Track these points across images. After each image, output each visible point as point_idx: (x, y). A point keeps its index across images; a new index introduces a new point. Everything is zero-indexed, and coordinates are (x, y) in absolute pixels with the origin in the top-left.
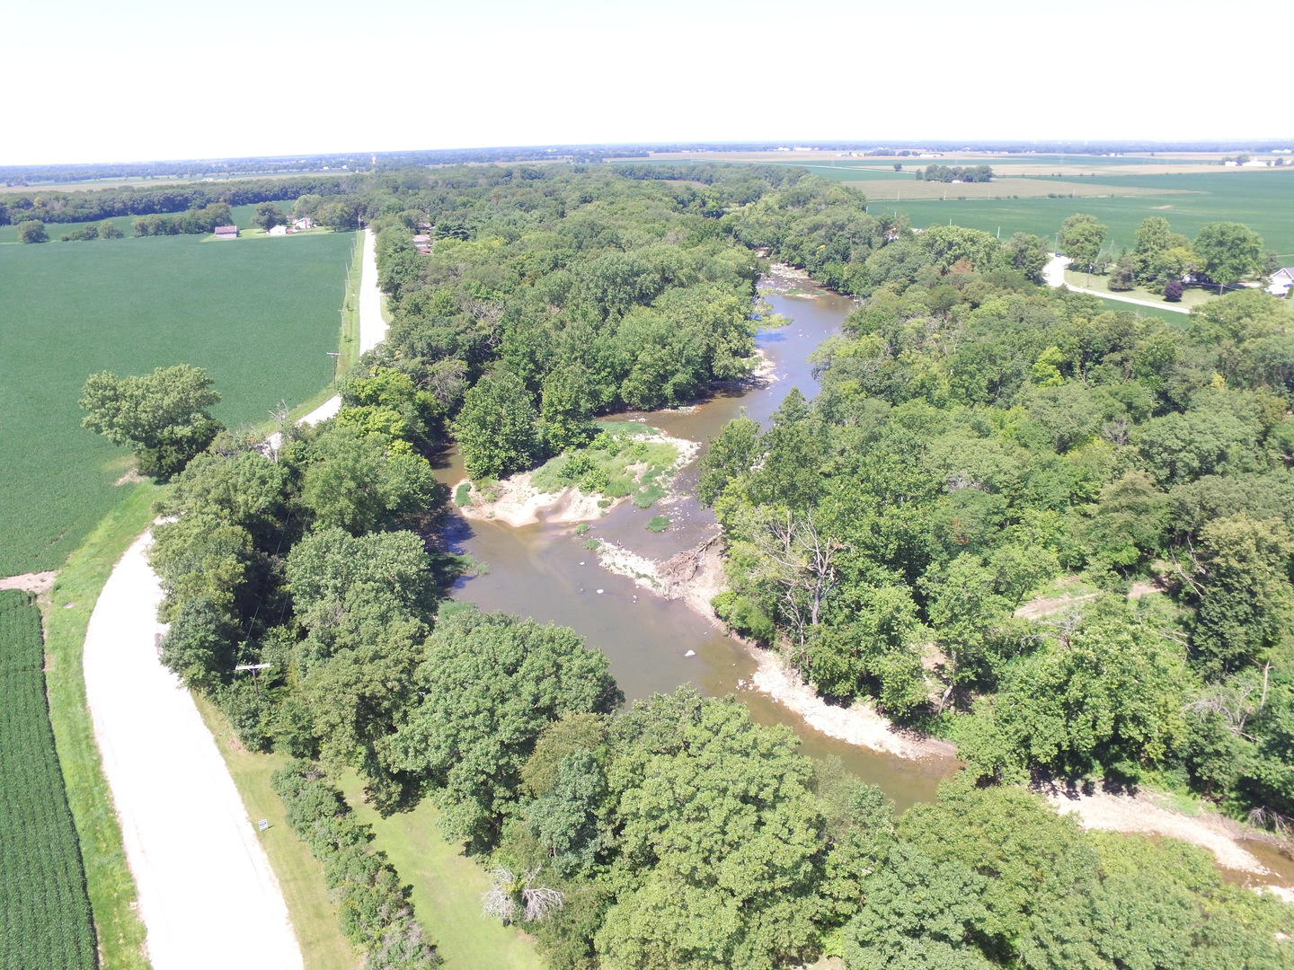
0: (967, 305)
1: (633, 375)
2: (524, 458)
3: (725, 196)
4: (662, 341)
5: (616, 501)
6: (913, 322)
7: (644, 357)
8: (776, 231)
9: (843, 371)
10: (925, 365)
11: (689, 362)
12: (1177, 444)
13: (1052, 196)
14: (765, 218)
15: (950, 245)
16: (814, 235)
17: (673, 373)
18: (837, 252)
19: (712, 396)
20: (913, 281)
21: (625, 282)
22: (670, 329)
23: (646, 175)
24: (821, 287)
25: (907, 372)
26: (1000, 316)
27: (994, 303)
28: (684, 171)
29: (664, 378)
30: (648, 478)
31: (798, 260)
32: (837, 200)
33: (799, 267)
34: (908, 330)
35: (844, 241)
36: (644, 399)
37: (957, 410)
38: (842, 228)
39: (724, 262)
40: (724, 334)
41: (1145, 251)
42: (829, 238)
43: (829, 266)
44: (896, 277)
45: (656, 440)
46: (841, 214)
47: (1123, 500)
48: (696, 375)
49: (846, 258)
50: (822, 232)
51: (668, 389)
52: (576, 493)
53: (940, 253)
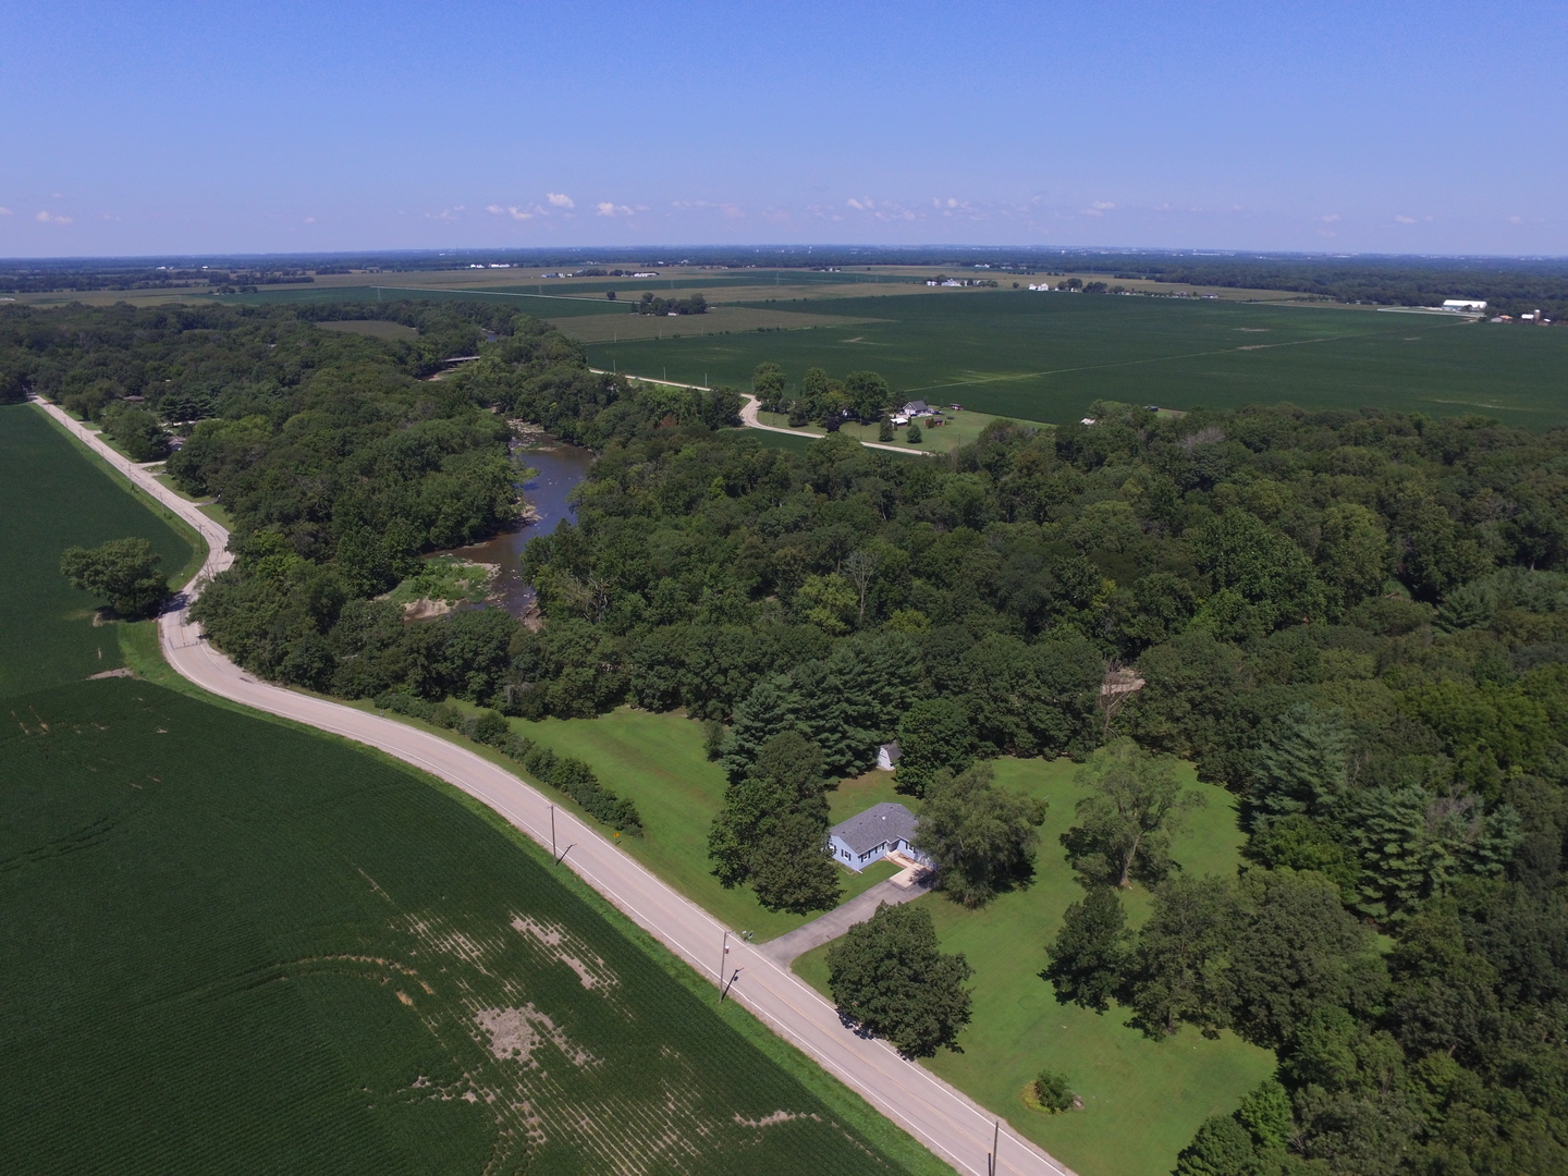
0: (672, 452)
1: (439, 523)
2: (382, 585)
3: (440, 346)
4: (457, 496)
5: (457, 602)
6: (635, 468)
7: (445, 509)
8: (507, 389)
9: (591, 505)
10: (644, 496)
11: (478, 509)
12: (774, 522)
13: (760, 330)
14: (492, 376)
15: (659, 404)
16: (545, 393)
17: (468, 519)
18: (568, 409)
19: (496, 534)
20: (633, 435)
21: (414, 454)
22: (461, 487)
23: (330, 315)
24: (557, 439)
25: (634, 501)
26: (691, 459)
27: (688, 451)
28: (375, 309)
29: (460, 523)
30: (472, 587)
31: (532, 416)
32: (559, 355)
33: (533, 422)
34: (633, 474)
35: (573, 398)
36: (448, 540)
37: (665, 518)
38: (569, 385)
39: (483, 430)
40: (501, 487)
41: (813, 394)
42: (559, 397)
43: (563, 422)
44: (620, 433)
45: (466, 565)
46: (566, 370)
47: (748, 553)
48: (484, 519)
49: (576, 413)
50: (552, 391)
51: (465, 531)
52: (426, 600)
53: (652, 411)
